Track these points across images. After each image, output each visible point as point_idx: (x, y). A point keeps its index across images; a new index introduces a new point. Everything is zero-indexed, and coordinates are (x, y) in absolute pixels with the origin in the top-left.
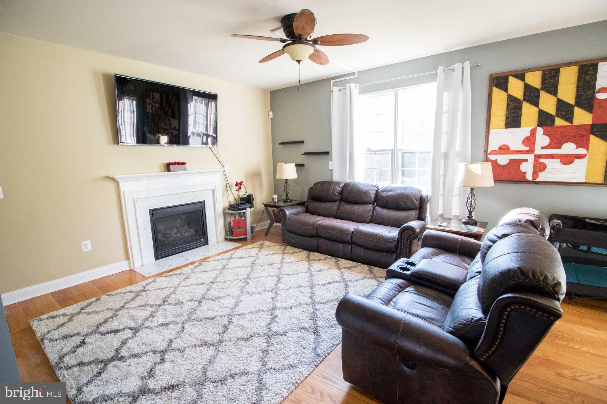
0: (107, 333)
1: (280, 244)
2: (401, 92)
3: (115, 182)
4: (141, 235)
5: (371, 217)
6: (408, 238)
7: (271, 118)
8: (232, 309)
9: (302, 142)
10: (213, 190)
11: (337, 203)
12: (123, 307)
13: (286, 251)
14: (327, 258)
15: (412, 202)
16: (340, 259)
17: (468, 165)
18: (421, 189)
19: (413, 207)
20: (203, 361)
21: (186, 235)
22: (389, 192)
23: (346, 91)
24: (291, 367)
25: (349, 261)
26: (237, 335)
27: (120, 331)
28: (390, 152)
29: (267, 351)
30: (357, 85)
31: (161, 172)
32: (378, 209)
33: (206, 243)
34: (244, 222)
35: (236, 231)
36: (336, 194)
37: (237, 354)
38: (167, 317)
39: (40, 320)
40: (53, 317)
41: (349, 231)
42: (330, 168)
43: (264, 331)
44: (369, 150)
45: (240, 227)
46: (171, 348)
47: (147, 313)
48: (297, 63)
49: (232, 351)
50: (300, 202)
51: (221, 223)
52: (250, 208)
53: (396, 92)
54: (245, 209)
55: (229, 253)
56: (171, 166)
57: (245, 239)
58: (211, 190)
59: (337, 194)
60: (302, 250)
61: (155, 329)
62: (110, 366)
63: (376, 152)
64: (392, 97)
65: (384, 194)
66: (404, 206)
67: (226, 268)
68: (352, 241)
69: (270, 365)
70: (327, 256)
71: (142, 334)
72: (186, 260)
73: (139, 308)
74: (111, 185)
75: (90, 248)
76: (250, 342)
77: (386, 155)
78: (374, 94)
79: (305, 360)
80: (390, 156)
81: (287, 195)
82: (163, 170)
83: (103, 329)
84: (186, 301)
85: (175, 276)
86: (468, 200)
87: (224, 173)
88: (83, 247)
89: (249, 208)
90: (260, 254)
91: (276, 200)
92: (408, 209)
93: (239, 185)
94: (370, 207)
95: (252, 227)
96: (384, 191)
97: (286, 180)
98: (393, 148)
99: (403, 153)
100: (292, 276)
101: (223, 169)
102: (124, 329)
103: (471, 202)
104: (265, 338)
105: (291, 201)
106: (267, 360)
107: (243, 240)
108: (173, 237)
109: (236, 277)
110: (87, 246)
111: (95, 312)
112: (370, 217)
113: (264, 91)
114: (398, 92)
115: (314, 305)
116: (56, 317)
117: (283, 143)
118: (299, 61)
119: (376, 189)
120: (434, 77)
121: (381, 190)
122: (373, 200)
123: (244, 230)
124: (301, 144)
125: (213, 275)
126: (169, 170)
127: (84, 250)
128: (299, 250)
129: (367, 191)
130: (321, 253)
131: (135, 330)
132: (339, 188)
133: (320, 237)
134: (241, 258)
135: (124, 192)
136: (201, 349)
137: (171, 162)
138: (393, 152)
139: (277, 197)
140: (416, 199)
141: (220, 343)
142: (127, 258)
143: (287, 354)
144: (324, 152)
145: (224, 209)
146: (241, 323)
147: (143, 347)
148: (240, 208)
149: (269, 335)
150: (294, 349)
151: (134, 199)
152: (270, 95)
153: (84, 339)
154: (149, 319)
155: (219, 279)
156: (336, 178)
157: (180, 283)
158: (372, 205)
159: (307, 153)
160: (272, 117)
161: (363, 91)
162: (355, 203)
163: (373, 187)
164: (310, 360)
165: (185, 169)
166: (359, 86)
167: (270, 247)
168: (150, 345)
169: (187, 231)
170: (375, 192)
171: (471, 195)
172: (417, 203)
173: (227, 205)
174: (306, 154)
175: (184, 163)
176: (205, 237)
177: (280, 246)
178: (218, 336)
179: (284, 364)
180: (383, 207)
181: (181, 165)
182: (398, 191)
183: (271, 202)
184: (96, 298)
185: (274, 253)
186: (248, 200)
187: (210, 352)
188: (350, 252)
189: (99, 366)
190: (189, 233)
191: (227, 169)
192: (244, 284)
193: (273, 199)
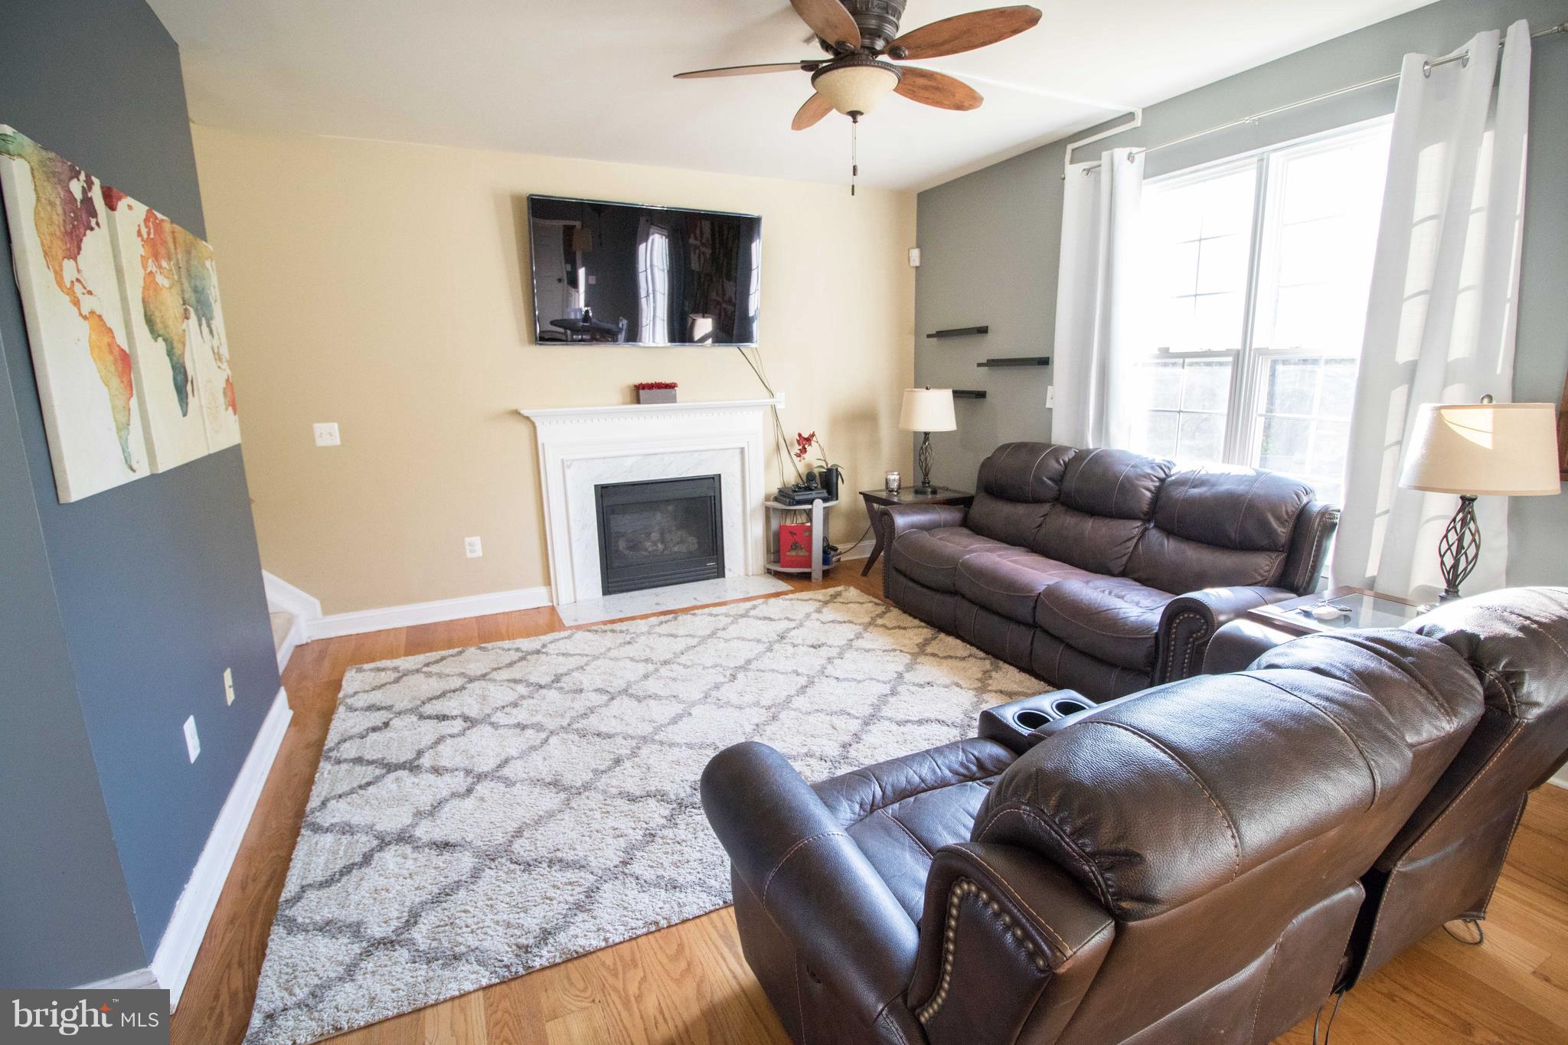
0: (429, 717)
1: (876, 601)
2: (1280, 158)
3: (529, 423)
4: (574, 539)
5: (1130, 557)
6: (1189, 638)
7: (917, 268)
8: (658, 729)
9: (983, 330)
10: (742, 450)
11: (1046, 507)
12: (484, 676)
13: (880, 621)
14: (970, 656)
15: (1264, 525)
16: (1006, 666)
17: (1443, 411)
18: (1309, 484)
19: (1265, 542)
20: (528, 815)
21: (676, 549)
22: (1194, 487)
23: (1099, 173)
24: (674, 886)
25: (1024, 677)
26: (623, 785)
27: (448, 719)
28: (1230, 359)
29: (653, 836)
30: (1135, 150)
31: (624, 404)
32: (1154, 535)
33: (720, 573)
34: (807, 534)
35: (788, 554)
36: (1043, 482)
37: (594, 821)
38: (537, 711)
39: (360, 670)
40: (379, 670)
41: (1032, 591)
42: (1048, 405)
43: (681, 791)
44: (1165, 353)
45: (795, 546)
46: (498, 774)
47: (511, 696)
48: (850, 119)
49: (591, 813)
50: (957, 495)
51: (757, 530)
52: (825, 500)
53: (1262, 160)
54: (811, 502)
55: (748, 605)
56: (641, 392)
57: (807, 577)
58: (739, 451)
59: (1049, 482)
60: (923, 624)
61: (501, 731)
62: (392, 776)
63: (1187, 360)
64: (1251, 175)
65: (1179, 493)
66: (1233, 535)
67: (718, 635)
68: (1034, 621)
69: (636, 868)
70: (974, 650)
71: (474, 734)
72: (657, 604)
73: (506, 683)
74: (523, 429)
75: (479, 553)
76: (634, 807)
77: (1216, 369)
78: (1193, 175)
79: (712, 882)
80: (1228, 371)
81: (926, 475)
82: (629, 400)
83: (428, 709)
84: (591, 689)
85: (609, 634)
86: (1448, 531)
87: (774, 409)
88: (468, 548)
89: (820, 501)
90: (815, 616)
91: (894, 485)
92: (1246, 546)
93: (805, 441)
94: (1134, 527)
95: (828, 550)
96: (1182, 482)
97: (926, 434)
98: (1238, 346)
99: (1275, 362)
100: (845, 684)
101: (771, 401)
102: (454, 718)
103: (1460, 540)
104: (671, 807)
105: (934, 492)
106: (639, 854)
107: (802, 579)
108: (646, 550)
109: (719, 661)
110: (475, 547)
111: (440, 675)
112: (1126, 558)
113: (899, 194)
114: (1268, 159)
115: (837, 765)
116: (383, 670)
117: (941, 334)
118: (854, 114)
119: (1163, 476)
120: (1385, 96)
121: (1173, 478)
122: (1145, 507)
123: (807, 554)
124: (979, 338)
125: (679, 645)
126: (638, 401)
127: (469, 555)
128: (917, 622)
129: (1127, 478)
130: (963, 640)
131: (471, 722)
132: (1056, 465)
133: (963, 596)
134: (765, 618)
135: (543, 444)
136: (543, 792)
137: (644, 382)
138: (1238, 359)
139: (897, 477)
140: (1278, 518)
141: (581, 790)
142: (548, 581)
143: (686, 856)
144: (1033, 359)
145: (767, 498)
146: (651, 761)
147: (458, 759)
148: (797, 498)
149: (684, 803)
150: (711, 851)
151: (563, 460)
152: (918, 204)
153: (391, 719)
154: (507, 710)
155: (683, 659)
156: (1060, 434)
157: (609, 649)
158: (1139, 523)
159: (993, 360)
160: (917, 264)
161: (1156, 167)
162: (1092, 512)
163: (1152, 468)
164: (724, 886)
165: (673, 400)
166: (1143, 155)
167: (849, 605)
168: (473, 757)
169: (682, 542)
170: (1157, 484)
171: (1461, 515)
172: (1282, 532)
173: (774, 490)
174: (993, 363)
175: (671, 386)
176: (717, 559)
177: (876, 604)
178: (591, 775)
179: (665, 874)
180: (1169, 531)
181: (664, 390)
182: (1224, 487)
183: (881, 491)
184: (460, 649)
185: (846, 619)
186: (826, 482)
187: (550, 800)
188: (1029, 652)
189: (378, 772)
190: (684, 543)
191: (781, 402)
192: (726, 680)
193: (887, 482)
